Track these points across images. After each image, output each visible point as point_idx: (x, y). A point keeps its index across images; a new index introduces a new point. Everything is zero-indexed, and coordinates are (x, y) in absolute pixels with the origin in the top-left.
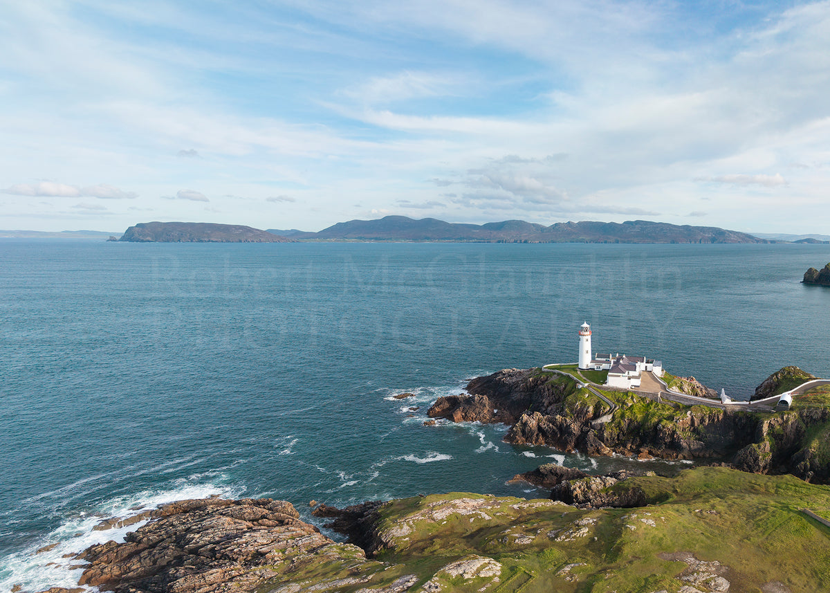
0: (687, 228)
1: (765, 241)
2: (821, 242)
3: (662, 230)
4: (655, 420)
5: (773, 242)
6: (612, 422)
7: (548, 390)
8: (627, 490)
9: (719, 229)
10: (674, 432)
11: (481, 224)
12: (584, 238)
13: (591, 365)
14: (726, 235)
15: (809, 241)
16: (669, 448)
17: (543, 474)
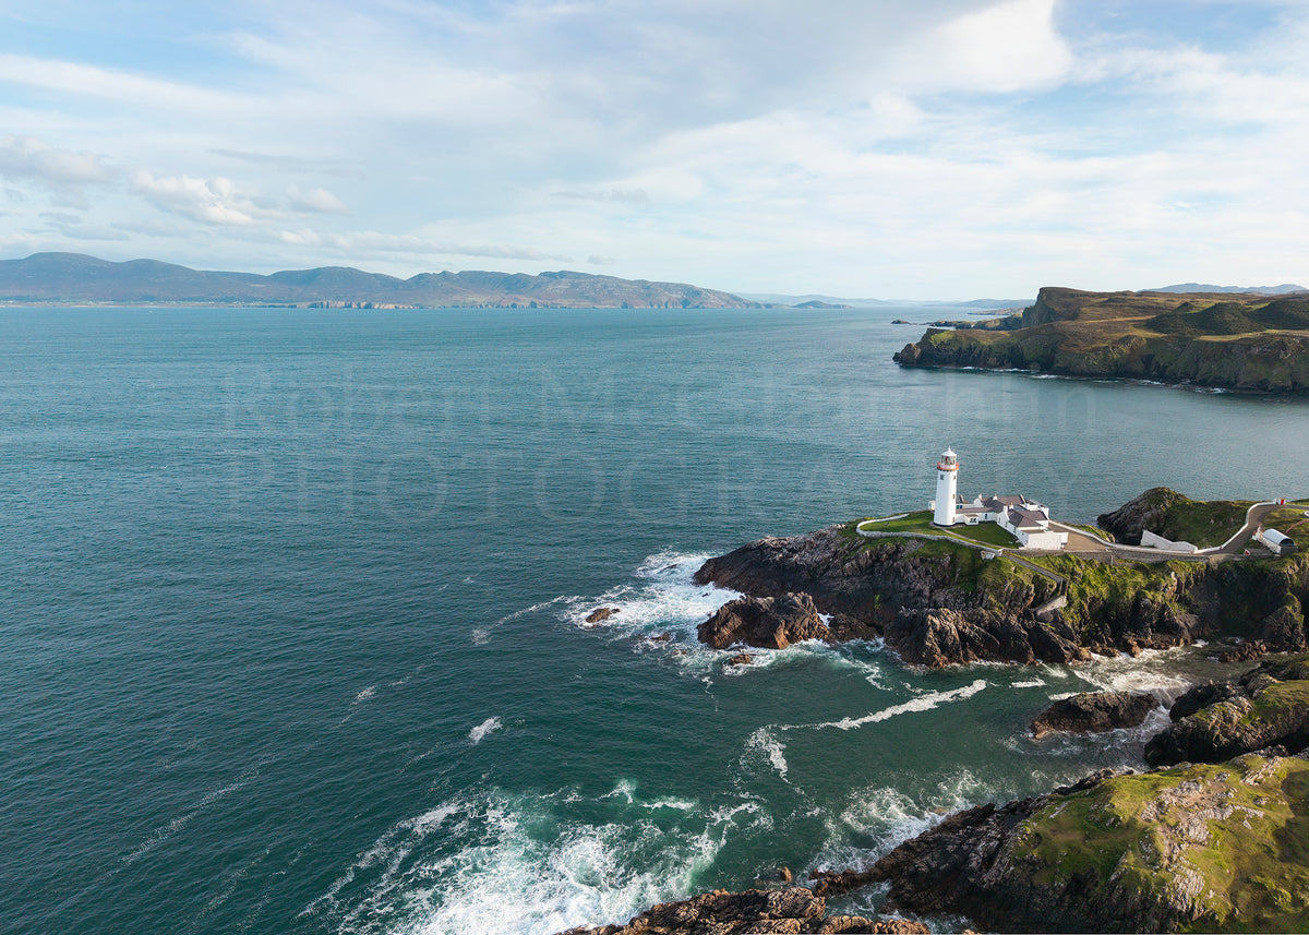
0: (643, 284)
1: (758, 305)
2: (830, 306)
3: (605, 286)
4: (1131, 593)
5: (768, 306)
6: (1070, 605)
7: (915, 568)
8: (1285, 711)
9: (692, 287)
10: (1164, 607)
11: (267, 272)
12: (474, 299)
13: (960, 517)
14: (703, 296)
15: (815, 304)
16: (1158, 631)
17: (1087, 712)
